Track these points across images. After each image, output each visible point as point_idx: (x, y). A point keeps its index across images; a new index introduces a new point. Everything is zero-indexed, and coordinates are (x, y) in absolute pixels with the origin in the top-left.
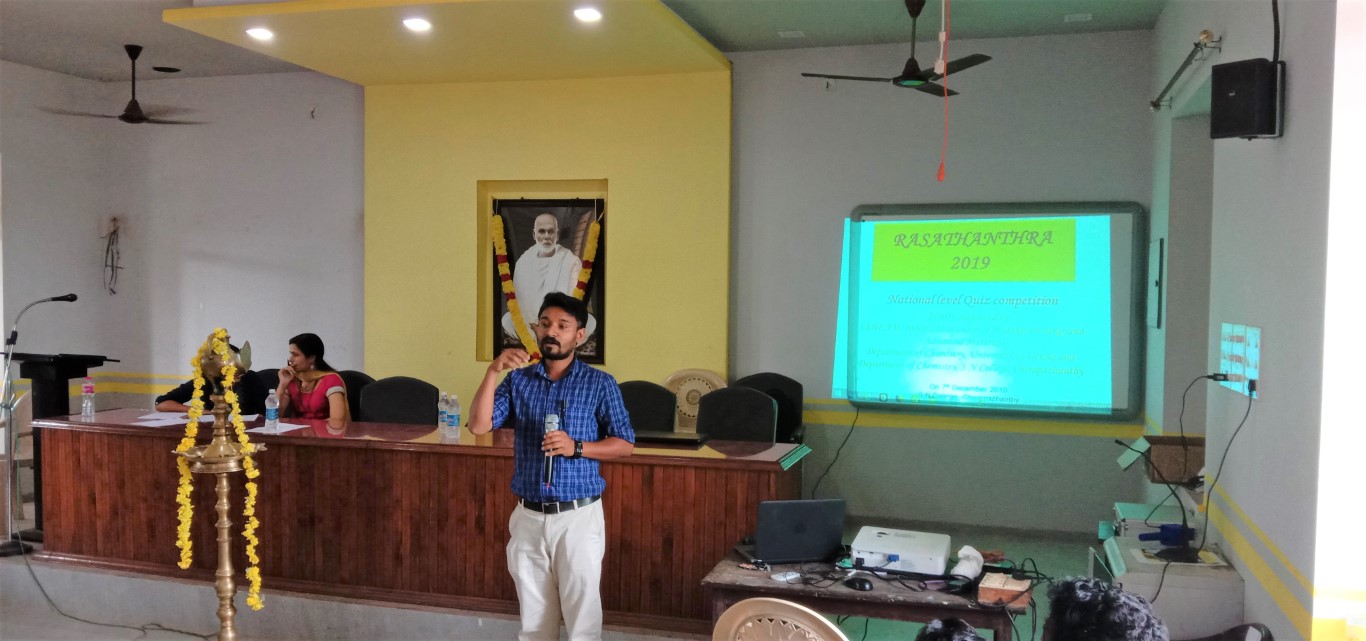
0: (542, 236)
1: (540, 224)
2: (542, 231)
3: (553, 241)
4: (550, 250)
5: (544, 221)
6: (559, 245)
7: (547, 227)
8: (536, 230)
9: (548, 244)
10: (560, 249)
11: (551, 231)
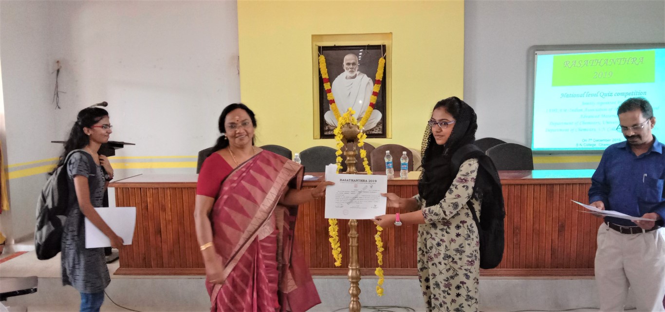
0: (348, 67)
1: (347, 60)
2: (349, 64)
3: (355, 70)
4: (353, 75)
5: (349, 58)
6: (359, 72)
7: (352, 62)
8: (344, 63)
9: (352, 72)
10: (359, 75)
11: (354, 64)
